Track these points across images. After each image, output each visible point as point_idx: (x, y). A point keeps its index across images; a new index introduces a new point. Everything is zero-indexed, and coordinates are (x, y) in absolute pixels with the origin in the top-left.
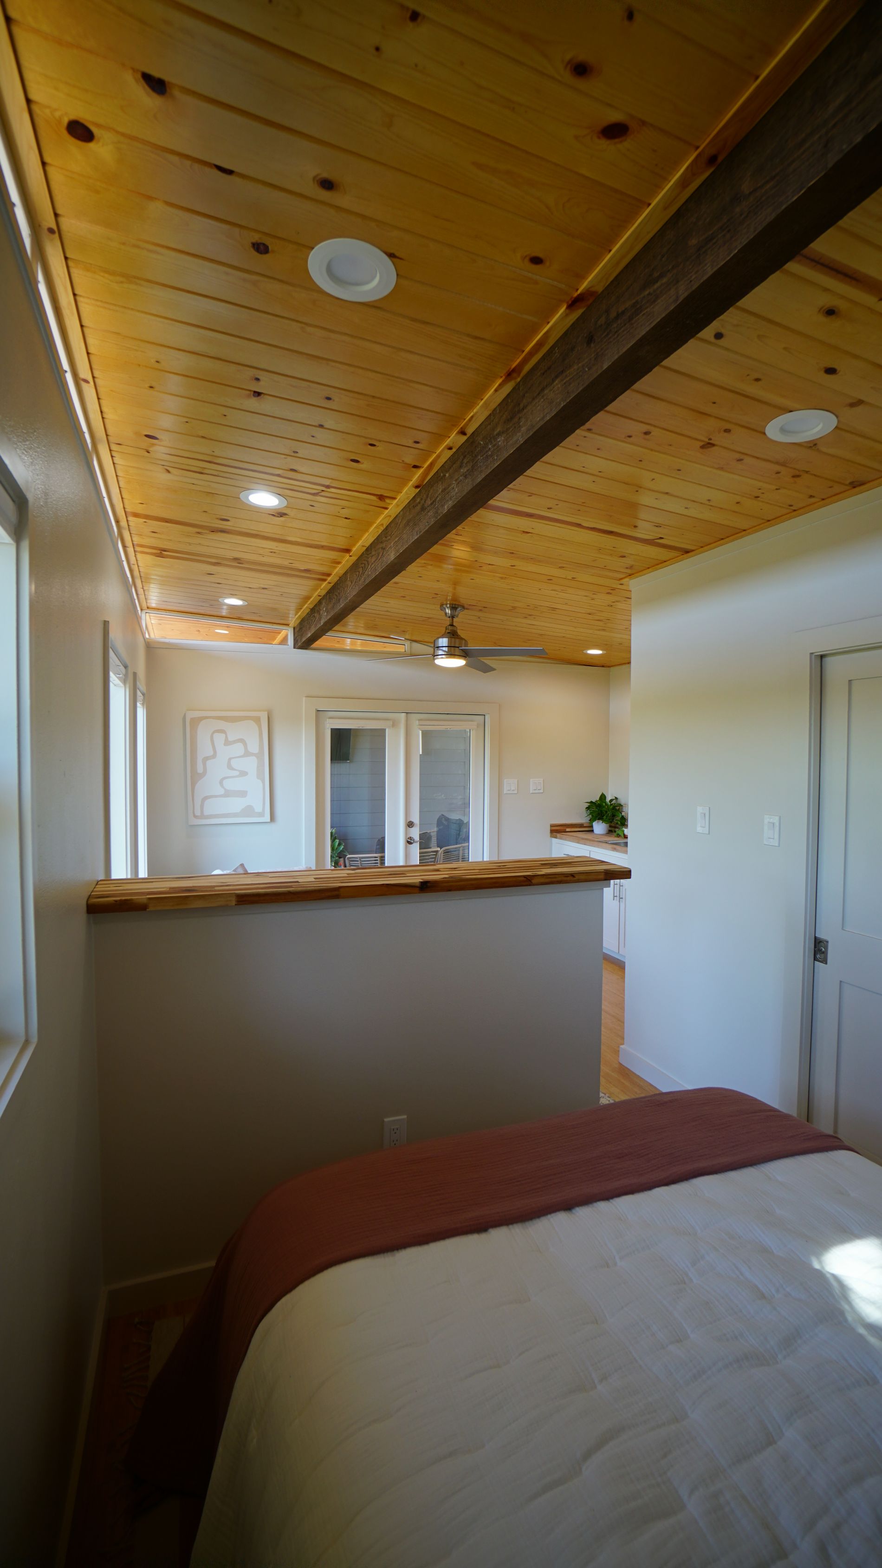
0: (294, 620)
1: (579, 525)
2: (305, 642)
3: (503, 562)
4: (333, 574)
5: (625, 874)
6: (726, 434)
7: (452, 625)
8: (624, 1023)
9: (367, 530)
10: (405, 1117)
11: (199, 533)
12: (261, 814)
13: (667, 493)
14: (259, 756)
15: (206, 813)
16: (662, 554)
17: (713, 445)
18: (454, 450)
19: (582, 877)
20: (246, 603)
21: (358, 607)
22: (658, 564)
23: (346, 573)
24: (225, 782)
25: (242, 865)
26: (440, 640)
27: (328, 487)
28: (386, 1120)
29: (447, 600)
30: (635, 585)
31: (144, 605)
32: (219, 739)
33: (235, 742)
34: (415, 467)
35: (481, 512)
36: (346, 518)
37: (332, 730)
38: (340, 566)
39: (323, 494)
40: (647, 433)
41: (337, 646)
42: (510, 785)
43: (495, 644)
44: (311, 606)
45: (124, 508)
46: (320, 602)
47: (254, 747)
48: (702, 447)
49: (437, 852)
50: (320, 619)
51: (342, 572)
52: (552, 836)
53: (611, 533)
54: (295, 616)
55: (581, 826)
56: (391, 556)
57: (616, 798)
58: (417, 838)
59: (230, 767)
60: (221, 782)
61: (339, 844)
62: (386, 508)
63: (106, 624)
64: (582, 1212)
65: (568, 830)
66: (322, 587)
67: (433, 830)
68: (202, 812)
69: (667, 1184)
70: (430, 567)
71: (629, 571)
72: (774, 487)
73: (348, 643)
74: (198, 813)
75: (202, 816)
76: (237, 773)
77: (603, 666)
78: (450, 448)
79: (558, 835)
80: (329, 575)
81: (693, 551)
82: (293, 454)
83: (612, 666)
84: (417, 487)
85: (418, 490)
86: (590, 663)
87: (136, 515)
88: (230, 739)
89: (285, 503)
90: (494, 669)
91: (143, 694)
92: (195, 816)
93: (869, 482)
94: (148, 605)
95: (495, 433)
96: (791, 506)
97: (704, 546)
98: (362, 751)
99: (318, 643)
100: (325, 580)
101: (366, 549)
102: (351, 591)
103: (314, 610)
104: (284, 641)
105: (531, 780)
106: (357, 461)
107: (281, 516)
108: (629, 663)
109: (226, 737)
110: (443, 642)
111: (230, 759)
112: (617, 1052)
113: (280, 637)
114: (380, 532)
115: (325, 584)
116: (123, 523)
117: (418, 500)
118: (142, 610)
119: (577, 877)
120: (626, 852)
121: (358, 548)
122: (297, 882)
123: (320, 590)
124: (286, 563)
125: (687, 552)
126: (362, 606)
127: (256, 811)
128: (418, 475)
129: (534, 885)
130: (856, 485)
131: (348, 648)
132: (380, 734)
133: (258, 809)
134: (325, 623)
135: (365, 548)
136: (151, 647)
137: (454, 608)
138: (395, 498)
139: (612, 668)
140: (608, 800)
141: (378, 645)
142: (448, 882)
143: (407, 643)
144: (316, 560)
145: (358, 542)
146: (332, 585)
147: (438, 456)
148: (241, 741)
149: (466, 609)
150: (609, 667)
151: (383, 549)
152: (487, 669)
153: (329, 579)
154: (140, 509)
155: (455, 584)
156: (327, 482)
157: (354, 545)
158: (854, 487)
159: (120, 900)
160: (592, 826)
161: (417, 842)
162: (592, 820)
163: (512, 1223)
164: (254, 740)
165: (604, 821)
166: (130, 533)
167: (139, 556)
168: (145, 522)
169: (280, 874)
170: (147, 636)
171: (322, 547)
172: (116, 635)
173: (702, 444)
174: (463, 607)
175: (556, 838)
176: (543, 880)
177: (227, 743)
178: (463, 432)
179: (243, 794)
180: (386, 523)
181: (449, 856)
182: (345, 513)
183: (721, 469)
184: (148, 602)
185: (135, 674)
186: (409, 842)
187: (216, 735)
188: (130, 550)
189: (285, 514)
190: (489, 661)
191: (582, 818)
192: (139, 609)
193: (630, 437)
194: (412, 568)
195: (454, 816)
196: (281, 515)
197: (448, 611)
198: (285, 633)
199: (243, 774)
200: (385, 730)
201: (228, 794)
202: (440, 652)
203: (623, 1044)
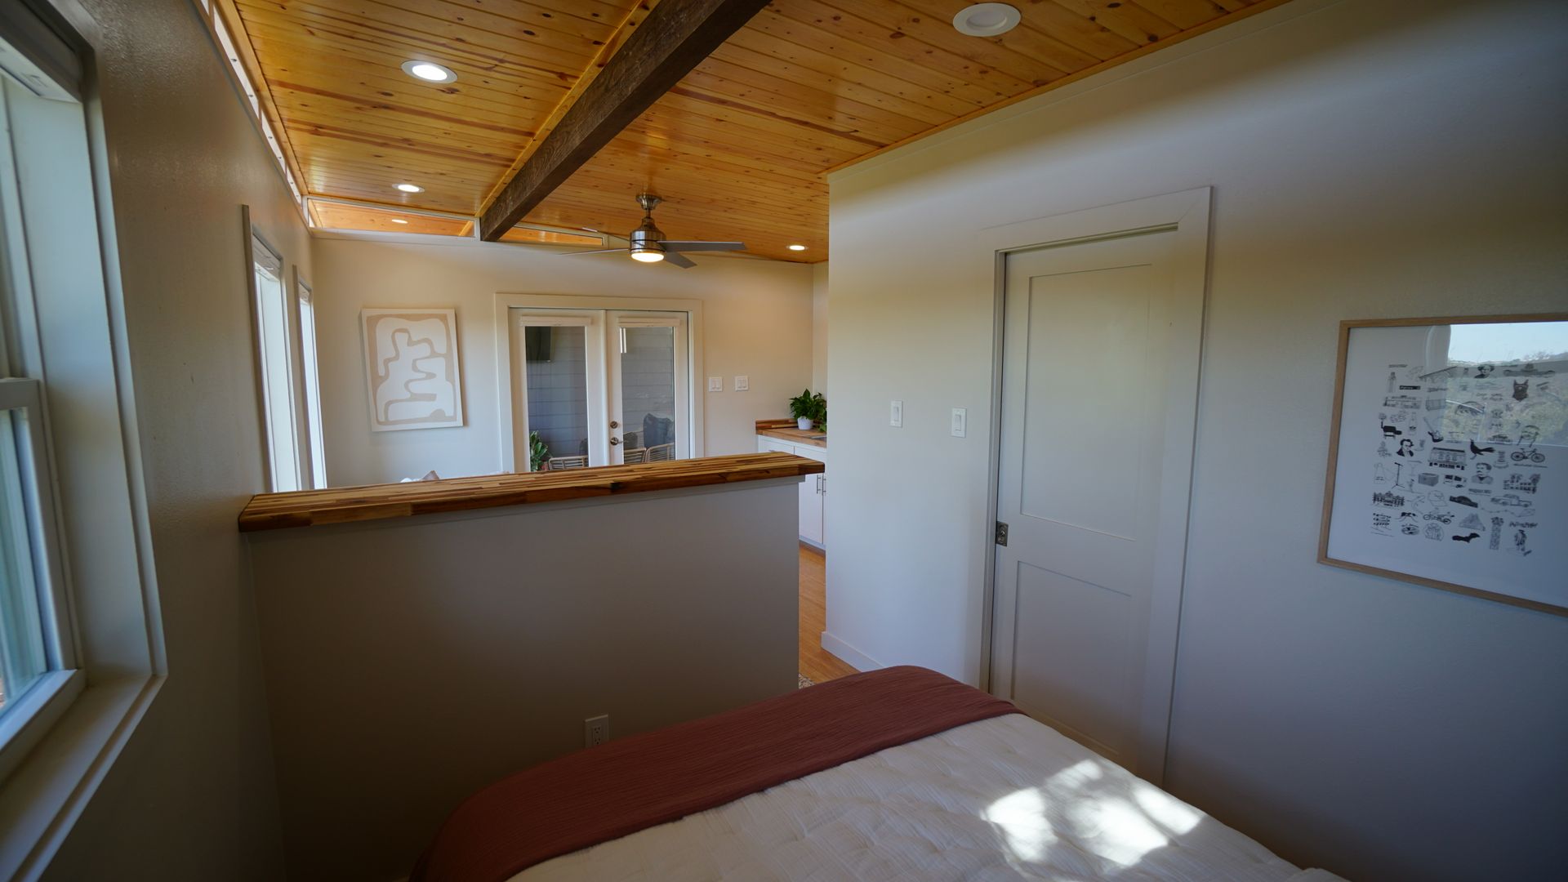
0: (479, 209)
1: (773, 115)
2: (493, 232)
3: (700, 152)
4: (518, 159)
5: (819, 468)
6: (915, 24)
7: (649, 217)
8: (825, 609)
9: (550, 113)
10: (607, 716)
11: (358, 108)
12: (454, 418)
13: (859, 84)
14: (448, 356)
15: (391, 418)
16: (858, 147)
17: (902, 35)
18: (637, 26)
19: (777, 473)
20: (423, 190)
21: (546, 196)
22: (852, 159)
23: (530, 160)
24: (411, 385)
25: (433, 472)
26: (637, 233)
27: (501, 61)
28: (587, 721)
29: (643, 190)
30: (833, 179)
31: (305, 190)
32: (401, 339)
33: (419, 342)
34: (596, 43)
35: (668, 95)
36: (525, 98)
37: (526, 328)
38: (524, 151)
39: (496, 69)
40: (836, 18)
41: (530, 238)
42: (715, 383)
43: (697, 239)
44: (497, 195)
45: (263, 74)
46: (505, 191)
47: (441, 347)
48: (892, 36)
49: (643, 452)
50: (506, 209)
51: (527, 158)
52: (757, 433)
53: (805, 123)
54: (482, 203)
55: (786, 422)
56: (577, 141)
57: (820, 394)
58: (621, 439)
59: (415, 369)
60: (406, 385)
61: (543, 447)
62: (569, 88)
63: (245, 210)
64: (774, 793)
65: (773, 426)
66: (507, 174)
67: (639, 430)
68: (386, 417)
69: (854, 759)
70: (621, 154)
71: (826, 165)
72: (964, 82)
73: (543, 236)
74: (382, 418)
75: (387, 422)
76: (424, 375)
77: (806, 262)
78: (632, 24)
79: (764, 432)
80: (513, 160)
81: (887, 145)
82: (457, 21)
83: (816, 262)
84: (600, 66)
85: (601, 69)
86: (793, 259)
87: (282, 84)
88: (414, 339)
89: (455, 78)
90: (695, 265)
91: (309, 290)
92: (379, 423)
93: (1052, 81)
94: (309, 189)
95: (678, 9)
96: (979, 102)
97: (898, 141)
98: (562, 350)
99: (507, 235)
100: (509, 166)
101: (551, 133)
102: (537, 179)
103: (500, 199)
104: (470, 233)
105: (736, 378)
106: (532, 34)
107: (452, 93)
108: (828, 260)
109: (410, 336)
110: (640, 235)
111: (415, 361)
112: (819, 638)
113: (465, 229)
114: (564, 114)
115: (509, 171)
116: (265, 93)
117: (602, 81)
118: (302, 195)
119: (771, 473)
120: (825, 447)
121: (543, 131)
122: (481, 488)
123: (503, 178)
124: (463, 146)
125: (882, 146)
126: (551, 195)
127: (447, 415)
128: (599, 53)
129: (728, 482)
130: (1040, 84)
131: (543, 241)
132: (578, 332)
133: (449, 412)
134: (512, 213)
135: (549, 132)
136: (315, 237)
137: (650, 199)
138: (577, 78)
139: (815, 265)
140: (812, 396)
141: (573, 238)
142: (641, 482)
143: (605, 237)
144: (497, 143)
145: (541, 125)
146: (517, 171)
147: (621, 32)
148: (427, 340)
149: (664, 201)
150: (812, 263)
151: (568, 133)
152: (687, 264)
153: (513, 165)
154: (285, 77)
155: (652, 173)
156: (501, 56)
157: (537, 129)
158: (1038, 86)
159: (278, 516)
160: (797, 422)
161: (621, 442)
162: (796, 417)
163: (706, 809)
164: (440, 338)
165: (808, 417)
166: (276, 106)
167: (292, 133)
168: (292, 93)
169: (461, 481)
170: (311, 225)
171: (502, 129)
172: (260, 220)
173: (892, 33)
174: (660, 199)
175: (761, 434)
176: (737, 477)
177: (410, 343)
178: (644, 7)
179: (431, 397)
180: (570, 104)
181: (656, 456)
182: (524, 91)
183: (911, 60)
184: (309, 186)
185: (294, 268)
186: (613, 442)
187: (398, 335)
188: (279, 125)
189: (457, 91)
190: (688, 255)
191: (786, 414)
192: (296, 193)
193: (819, 21)
194: (603, 154)
195: (660, 415)
196: (452, 91)
197: (645, 202)
198: (471, 225)
199: (431, 376)
200: (583, 328)
201: (415, 397)
202: (637, 246)
203: (824, 630)
